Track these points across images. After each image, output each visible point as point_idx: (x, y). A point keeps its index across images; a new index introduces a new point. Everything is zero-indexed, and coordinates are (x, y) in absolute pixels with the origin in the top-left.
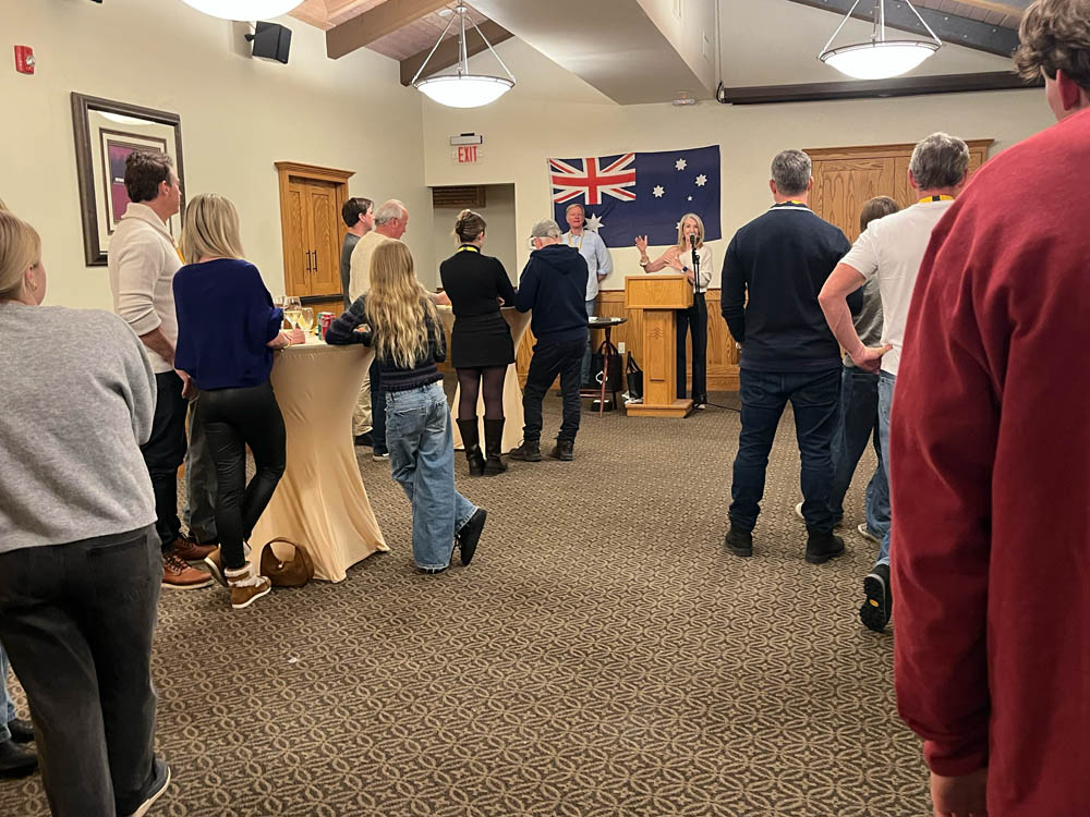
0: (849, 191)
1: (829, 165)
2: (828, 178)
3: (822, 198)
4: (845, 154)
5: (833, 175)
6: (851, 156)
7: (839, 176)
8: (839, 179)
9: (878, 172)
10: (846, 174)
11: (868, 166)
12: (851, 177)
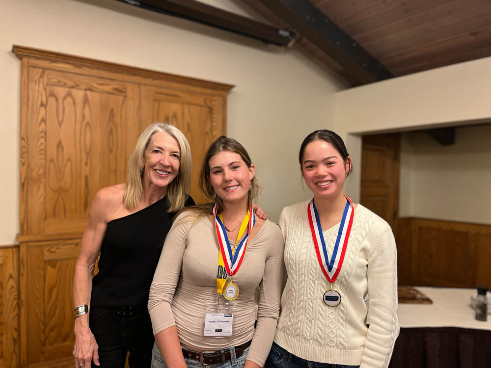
0: (84, 117)
1: (55, 77)
2: (52, 95)
3: (44, 120)
4: (79, 67)
5: (61, 92)
6: (86, 71)
7: (69, 95)
8: (69, 100)
9: (121, 98)
10: (79, 94)
11: (108, 88)
12: (86, 100)
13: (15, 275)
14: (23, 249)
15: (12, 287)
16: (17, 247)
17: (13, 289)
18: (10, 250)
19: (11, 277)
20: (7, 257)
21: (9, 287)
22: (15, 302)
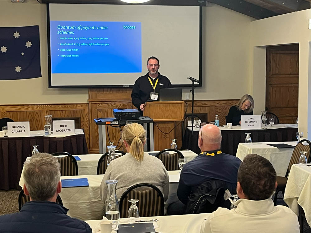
13: (88, 114)
14: (90, 104)
15: (87, 118)
16: (88, 104)
17: (87, 119)
18: (86, 105)
19: (86, 115)
20: (85, 107)
21: (86, 119)
22: (88, 124)
